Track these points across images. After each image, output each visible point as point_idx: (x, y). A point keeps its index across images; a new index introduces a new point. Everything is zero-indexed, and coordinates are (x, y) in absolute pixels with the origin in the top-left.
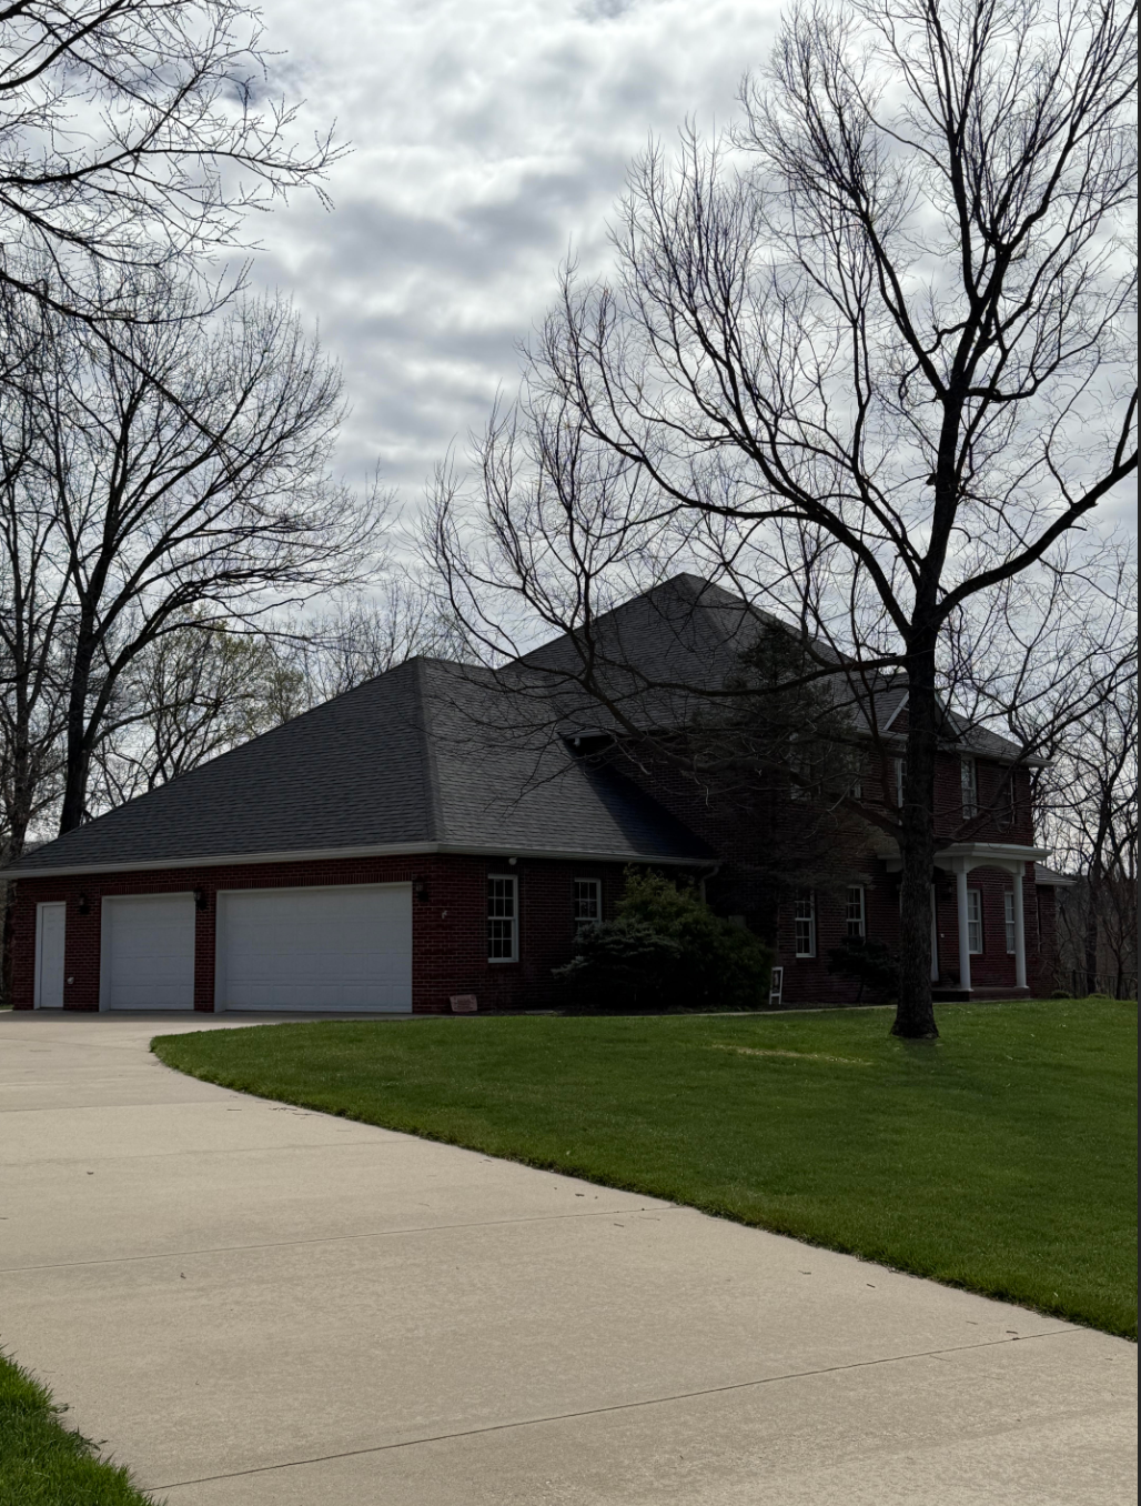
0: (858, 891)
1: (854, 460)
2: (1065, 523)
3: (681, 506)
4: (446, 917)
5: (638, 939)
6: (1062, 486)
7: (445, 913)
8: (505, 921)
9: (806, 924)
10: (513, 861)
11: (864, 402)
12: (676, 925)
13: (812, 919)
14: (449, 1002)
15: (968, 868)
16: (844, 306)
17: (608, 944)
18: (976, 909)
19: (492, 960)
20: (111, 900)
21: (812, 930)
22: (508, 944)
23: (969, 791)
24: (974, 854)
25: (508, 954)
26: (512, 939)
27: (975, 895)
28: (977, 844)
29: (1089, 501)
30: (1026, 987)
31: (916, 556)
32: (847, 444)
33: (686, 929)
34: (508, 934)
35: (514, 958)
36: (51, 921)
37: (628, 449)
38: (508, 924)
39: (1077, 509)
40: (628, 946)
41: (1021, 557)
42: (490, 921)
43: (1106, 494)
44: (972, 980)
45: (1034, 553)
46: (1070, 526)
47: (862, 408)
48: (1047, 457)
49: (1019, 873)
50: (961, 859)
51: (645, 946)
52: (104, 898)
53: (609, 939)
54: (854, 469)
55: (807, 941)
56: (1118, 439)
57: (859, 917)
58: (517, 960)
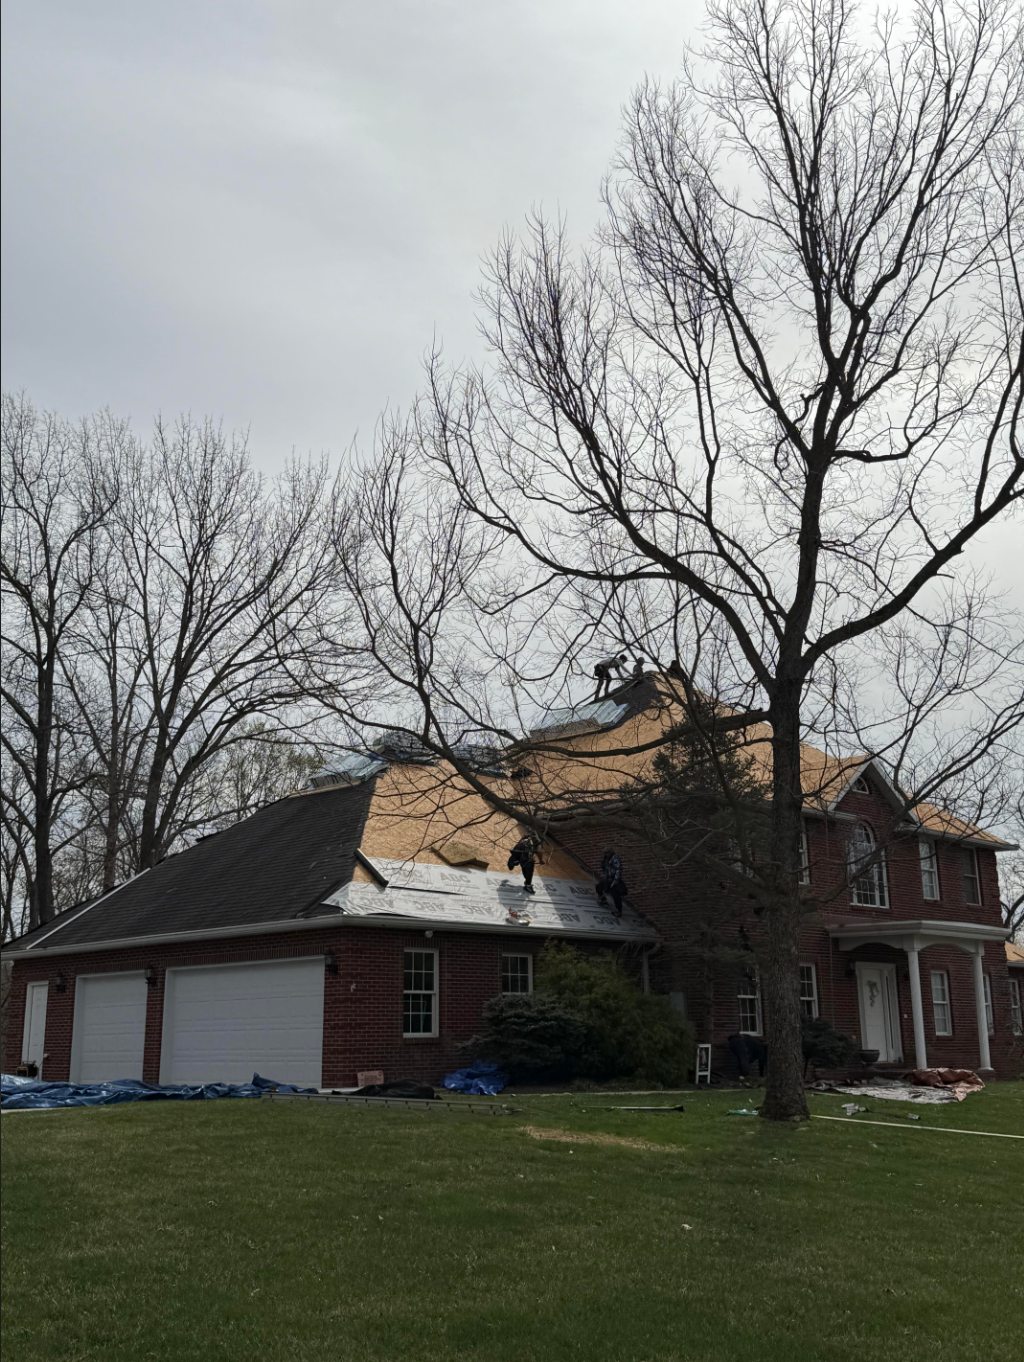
0: (809, 969)
1: (708, 515)
2: (930, 570)
3: (555, 575)
4: (355, 990)
5: (542, 1012)
6: (926, 534)
7: (353, 987)
8: (425, 995)
9: (752, 1001)
10: (429, 934)
11: (712, 458)
12: (584, 999)
13: (758, 996)
14: (356, 1077)
15: (918, 946)
16: (685, 366)
17: (510, 1017)
18: (943, 990)
19: (407, 1035)
20: (85, 979)
21: (758, 1005)
22: (428, 1019)
23: (930, 873)
24: (922, 931)
25: (428, 1029)
26: (433, 1013)
27: (942, 975)
28: (924, 922)
29: (954, 548)
30: (990, 1069)
31: (780, 611)
32: (699, 499)
33: (594, 1004)
34: (429, 1008)
35: (435, 1033)
36: (37, 998)
37: (501, 522)
38: (428, 998)
39: (942, 557)
40: (530, 1019)
41: (886, 608)
42: (407, 996)
43: (970, 540)
44: (928, 1059)
45: (901, 601)
46: (935, 574)
47: (712, 464)
48: (910, 508)
49: (977, 953)
50: (910, 937)
51: (547, 1020)
52: (78, 978)
53: (511, 1012)
54: (709, 523)
55: (753, 1019)
56: (977, 482)
57: (811, 995)
58: (437, 1035)
